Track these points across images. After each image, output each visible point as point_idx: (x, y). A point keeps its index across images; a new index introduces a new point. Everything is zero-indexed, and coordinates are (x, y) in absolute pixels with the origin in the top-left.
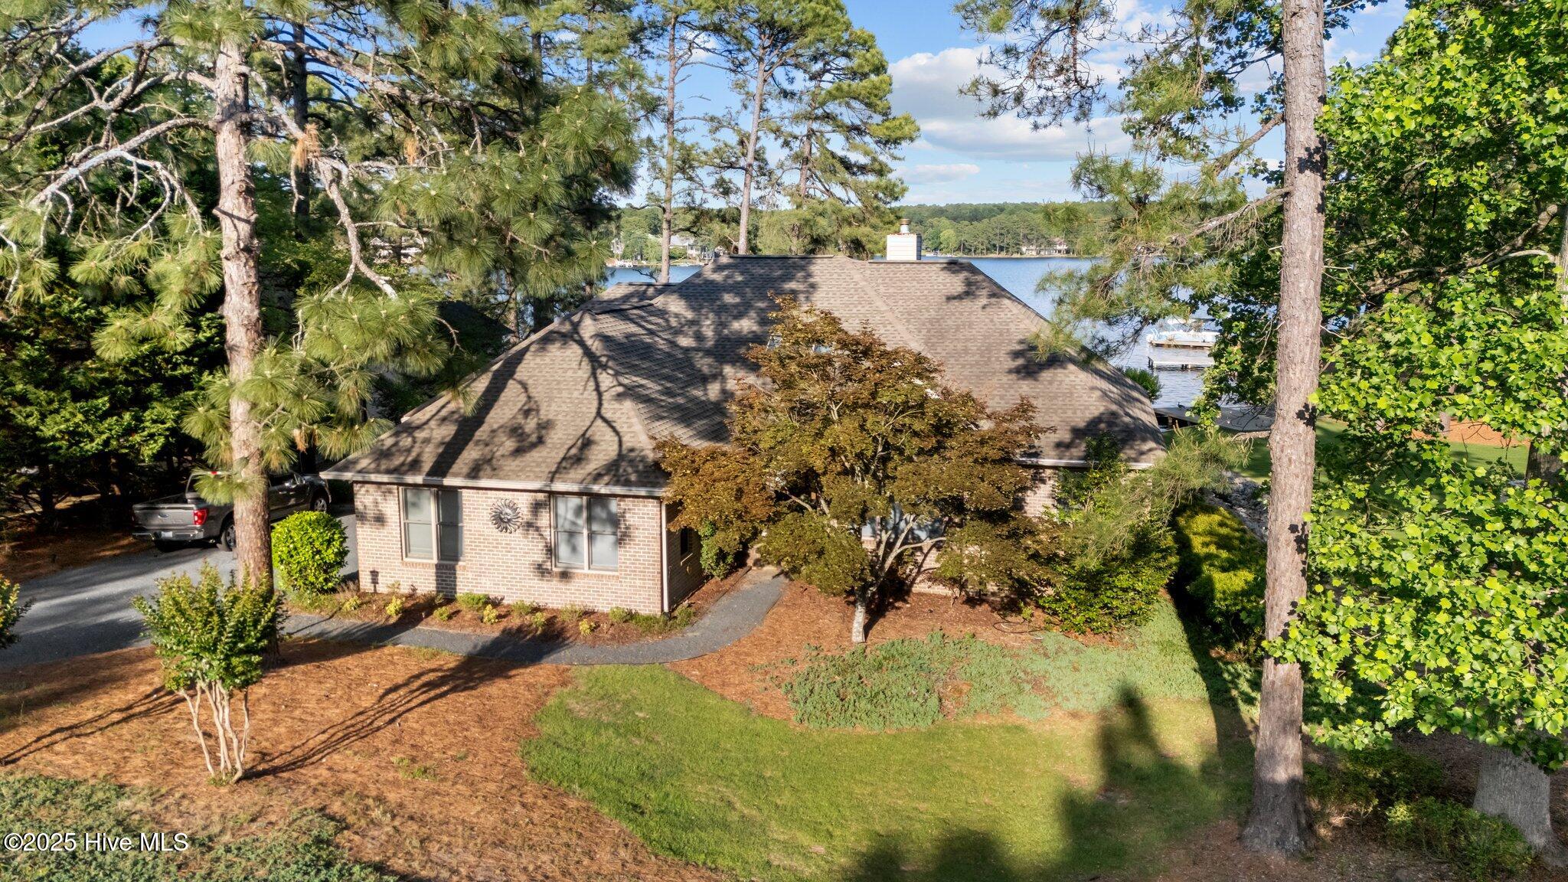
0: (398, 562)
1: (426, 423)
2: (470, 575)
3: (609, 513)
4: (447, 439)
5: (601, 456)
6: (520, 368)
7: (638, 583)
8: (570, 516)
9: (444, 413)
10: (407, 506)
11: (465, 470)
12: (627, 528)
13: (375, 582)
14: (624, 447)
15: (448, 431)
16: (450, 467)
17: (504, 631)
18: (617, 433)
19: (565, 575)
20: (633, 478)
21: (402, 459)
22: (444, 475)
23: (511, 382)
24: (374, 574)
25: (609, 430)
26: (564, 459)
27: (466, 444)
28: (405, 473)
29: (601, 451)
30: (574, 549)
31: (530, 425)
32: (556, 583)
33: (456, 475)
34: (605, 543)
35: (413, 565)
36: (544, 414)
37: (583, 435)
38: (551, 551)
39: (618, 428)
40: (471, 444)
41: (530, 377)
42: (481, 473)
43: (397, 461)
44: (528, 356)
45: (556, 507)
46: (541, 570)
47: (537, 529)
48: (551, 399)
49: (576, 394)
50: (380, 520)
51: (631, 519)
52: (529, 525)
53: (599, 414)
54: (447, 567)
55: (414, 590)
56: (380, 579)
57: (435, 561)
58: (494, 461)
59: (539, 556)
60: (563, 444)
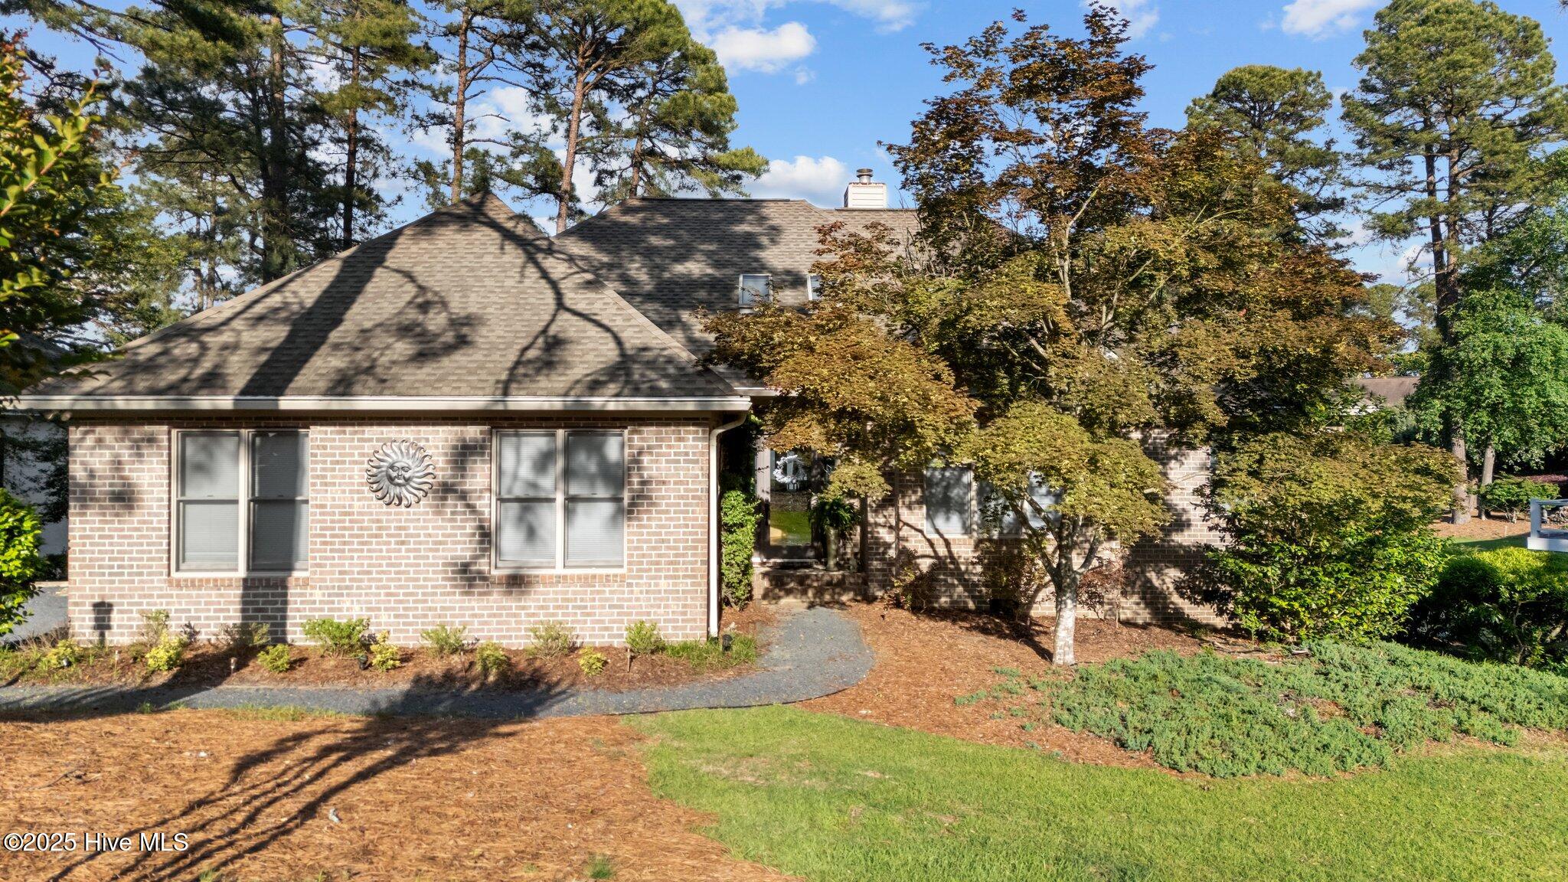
0: (160, 581)
1: (227, 322)
2: (318, 595)
3: (603, 461)
4: (274, 344)
5: (590, 357)
6: (391, 254)
7: (663, 584)
8: (526, 471)
9: (258, 309)
10: (184, 470)
11: (322, 384)
12: (643, 483)
13: (102, 625)
14: (627, 345)
15: (276, 334)
16: (290, 380)
17: (418, 680)
18: (607, 329)
19: (517, 582)
20: (664, 384)
21: (182, 372)
22: (280, 391)
23: (379, 271)
24: (103, 611)
25: (589, 326)
26: (518, 363)
27: (315, 347)
28: (195, 391)
29: (585, 353)
30: (531, 534)
31: (436, 321)
32: (496, 599)
33: (303, 392)
34: (595, 517)
35: (192, 584)
36: (457, 306)
37: (544, 331)
38: (486, 537)
39: (606, 322)
40: (324, 349)
41: (415, 264)
42: (357, 388)
43: (171, 376)
44: (401, 240)
45: (500, 454)
46: (468, 576)
47: (463, 496)
48: (465, 290)
49: (509, 283)
50: (124, 498)
51: (651, 467)
52: (446, 490)
53: (560, 305)
54: (268, 584)
55: (193, 634)
56: (115, 617)
57: (242, 573)
58: (379, 370)
59: (463, 548)
60: (509, 345)
